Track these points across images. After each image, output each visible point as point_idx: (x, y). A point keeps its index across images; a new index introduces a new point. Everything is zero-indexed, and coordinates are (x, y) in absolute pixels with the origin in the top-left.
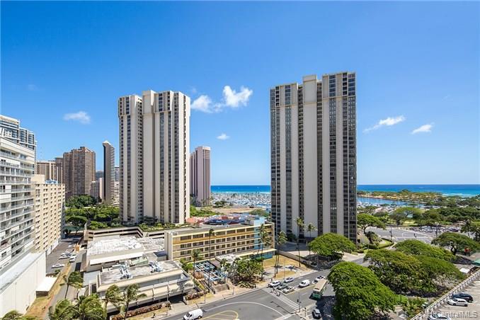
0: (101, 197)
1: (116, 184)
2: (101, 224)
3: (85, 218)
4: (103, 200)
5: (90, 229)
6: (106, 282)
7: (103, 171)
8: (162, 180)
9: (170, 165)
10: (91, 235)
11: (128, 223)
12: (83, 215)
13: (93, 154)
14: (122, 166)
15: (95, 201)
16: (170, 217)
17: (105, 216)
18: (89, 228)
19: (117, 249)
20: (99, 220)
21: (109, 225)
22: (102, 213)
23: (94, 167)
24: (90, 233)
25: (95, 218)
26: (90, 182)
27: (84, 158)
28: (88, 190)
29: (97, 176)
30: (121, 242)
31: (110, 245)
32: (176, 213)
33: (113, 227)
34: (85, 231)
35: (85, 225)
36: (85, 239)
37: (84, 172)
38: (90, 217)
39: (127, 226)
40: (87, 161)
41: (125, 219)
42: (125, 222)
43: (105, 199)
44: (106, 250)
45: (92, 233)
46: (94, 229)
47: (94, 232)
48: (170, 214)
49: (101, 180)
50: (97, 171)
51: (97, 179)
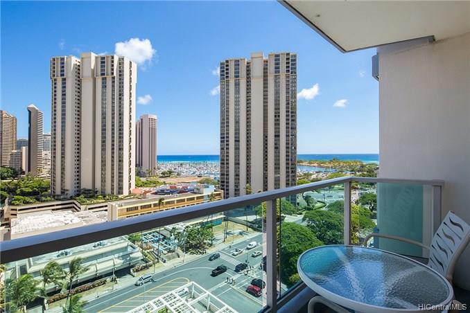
0: (24, 168)
1: (46, 154)
2: (27, 199)
3: (5, 194)
4: (27, 173)
5: (13, 205)
6: (37, 262)
7: (27, 139)
8: (104, 149)
9: (113, 133)
10: (14, 212)
11: (62, 197)
13: (14, 120)
14: (55, 134)
15: (16, 173)
16: (113, 189)
17: (30, 190)
18: (10, 204)
19: (50, 225)
20: (23, 194)
21: (38, 200)
22: (26, 187)
23: (14, 133)
24: (12, 210)
25: (18, 191)
26: (9, 151)
28: (7, 161)
29: (19, 144)
30: (55, 218)
31: (41, 222)
32: (119, 185)
33: (42, 201)
34: (6, 208)
35: (6, 201)
36: (5, 216)
38: (12, 191)
39: (60, 200)
40: (6, 127)
41: (58, 191)
42: (58, 196)
43: (29, 170)
44: (36, 227)
45: (16, 210)
46: (18, 205)
47: (18, 208)
48: (112, 185)
49: (24, 149)
50: (18, 139)
51: (19, 147)
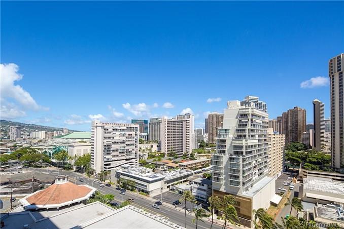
0: (311, 145)
1: (327, 135)
2: (314, 166)
3: (299, 160)
4: (313, 147)
5: (305, 168)
6: (322, 216)
7: (313, 124)
10: (305, 174)
11: (341, 170)
12: (297, 157)
13: (304, 112)
14: (334, 119)
15: (306, 147)
17: (316, 161)
18: (303, 168)
19: (331, 191)
20: (310, 162)
21: (321, 169)
22: (313, 158)
23: (304, 120)
24: (304, 172)
25: (308, 160)
26: (302, 132)
27: (297, 115)
28: (300, 139)
29: (308, 128)
30: (335, 186)
31: (324, 186)
33: (325, 170)
34: (300, 170)
35: (300, 165)
36: (300, 175)
37: (297, 125)
38: (304, 159)
39: (339, 172)
40: (300, 117)
41: (338, 165)
42: (337, 169)
43: (315, 146)
44: (320, 189)
45: (306, 172)
46: (307, 169)
47: (308, 171)
49: (311, 131)
50: (307, 124)
51: (308, 130)
